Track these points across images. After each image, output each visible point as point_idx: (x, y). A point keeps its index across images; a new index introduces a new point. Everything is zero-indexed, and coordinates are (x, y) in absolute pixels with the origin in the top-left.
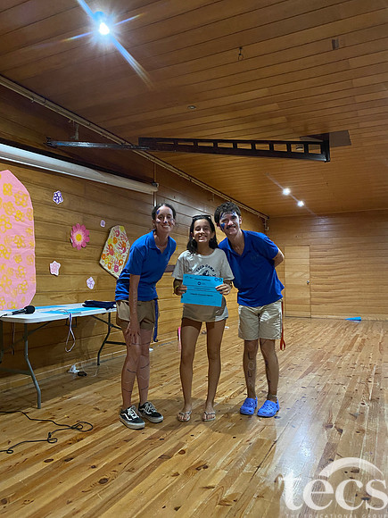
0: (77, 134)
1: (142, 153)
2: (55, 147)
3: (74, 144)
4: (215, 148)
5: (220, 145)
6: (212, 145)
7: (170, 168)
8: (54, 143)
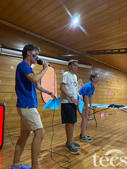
0: (68, 52)
1: (88, 56)
2: (62, 57)
3: (67, 55)
4: (112, 52)
5: (113, 51)
6: (111, 51)
7: (97, 60)
8: (61, 56)
